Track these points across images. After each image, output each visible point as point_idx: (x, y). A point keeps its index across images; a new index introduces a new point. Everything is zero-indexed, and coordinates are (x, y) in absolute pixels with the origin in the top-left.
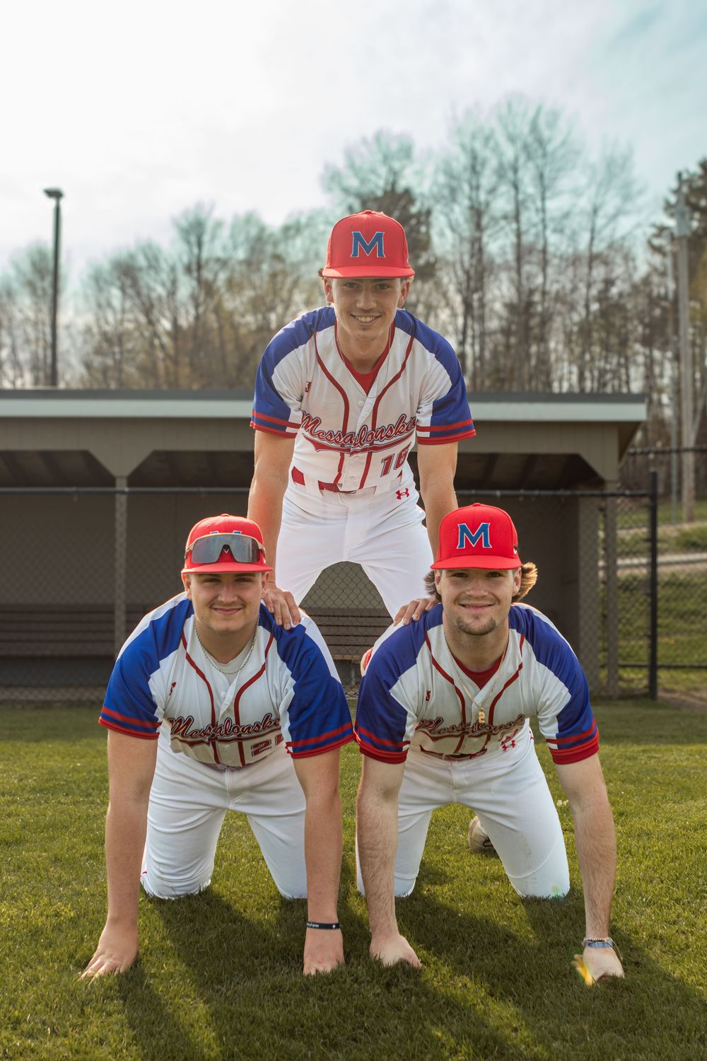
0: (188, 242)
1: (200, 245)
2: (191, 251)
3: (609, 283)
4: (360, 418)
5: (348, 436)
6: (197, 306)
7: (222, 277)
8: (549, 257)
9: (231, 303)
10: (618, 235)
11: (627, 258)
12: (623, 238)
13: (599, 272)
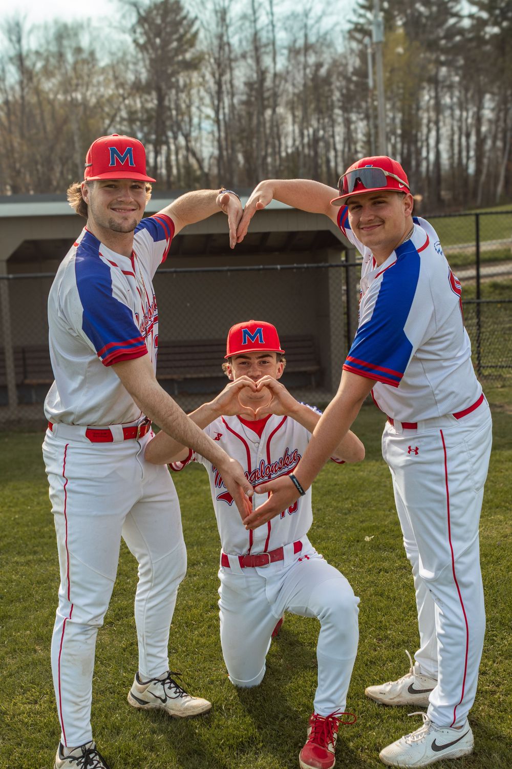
0: (11, 40)
1: (19, 41)
2: (15, 48)
3: (319, 65)
4: (259, 456)
5: (253, 474)
6: (22, 89)
7: (39, 65)
8: (277, 48)
9: (48, 85)
10: (322, 32)
11: (330, 45)
12: (326, 34)
13: (312, 59)
